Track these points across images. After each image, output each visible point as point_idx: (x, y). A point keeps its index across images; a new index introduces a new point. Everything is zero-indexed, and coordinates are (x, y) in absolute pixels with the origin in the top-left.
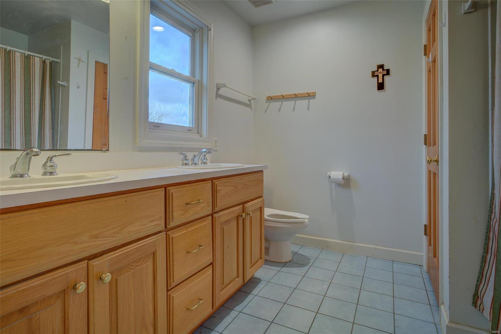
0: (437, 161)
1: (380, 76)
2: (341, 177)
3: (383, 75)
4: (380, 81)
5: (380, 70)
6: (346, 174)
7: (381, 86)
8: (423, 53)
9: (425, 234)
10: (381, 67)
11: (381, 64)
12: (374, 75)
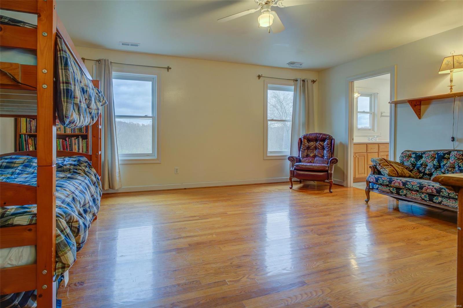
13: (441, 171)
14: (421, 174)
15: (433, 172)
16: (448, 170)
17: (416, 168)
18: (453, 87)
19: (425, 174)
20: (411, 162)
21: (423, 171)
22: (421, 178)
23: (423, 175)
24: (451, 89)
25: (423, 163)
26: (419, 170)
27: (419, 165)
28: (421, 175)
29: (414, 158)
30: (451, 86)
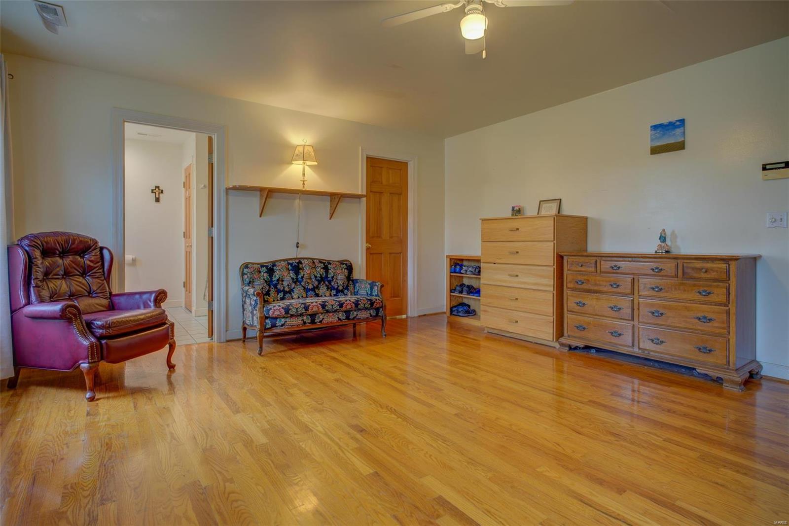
0: (191, 246)
1: (157, 193)
2: (131, 259)
3: (159, 193)
4: (157, 196)
5: (157, 189)
6: (134, 257)
7: (157, 200)
8: (183, 186)
9: (184, 287)
10: (157, 187)
11: (158, 185)
12: (152, 191)
13: (301, 285)
14: (281, 293)
15: (294, 288)
16: (308, 283)
17: (272, 287)
18: (305, 183)
19: (285, 293)
20: (264, 279)
21: (282, 289)
22: (282, 299)
23: (284, 295)
24: (304, 184)
25: (279, 278)
26: (277, 288)
27: (275, 282)
28: (281, 295)
29: (266, 272)
30: (304, 181)
